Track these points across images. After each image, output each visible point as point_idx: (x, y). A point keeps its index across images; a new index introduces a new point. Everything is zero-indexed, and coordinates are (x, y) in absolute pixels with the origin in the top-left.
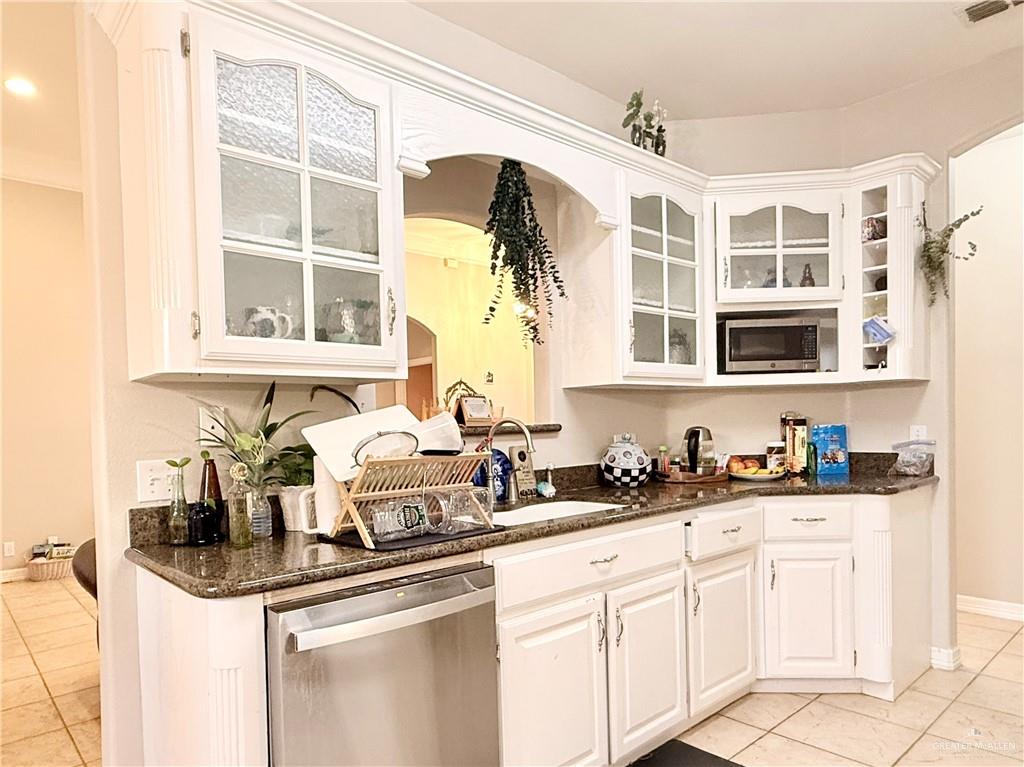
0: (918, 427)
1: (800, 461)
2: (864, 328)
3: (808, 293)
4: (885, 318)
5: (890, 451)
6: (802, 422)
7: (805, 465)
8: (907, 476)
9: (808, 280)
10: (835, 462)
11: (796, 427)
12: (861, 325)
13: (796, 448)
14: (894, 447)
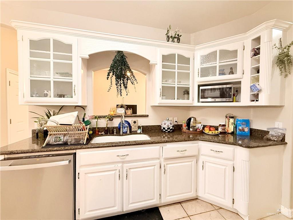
0: (279, 123)
1: (231, 129)
2: (251, 87)
3: (231, 76)
4: (258, 83)
5: (266, 130)
6: (232, 117)
7: (233, 131)
8: (271, 140)
9: (232, 73)
10: (243, 131)
11: (230, 119)
12: (250, 86)
13: (229, 125)
14: (268, 129)
